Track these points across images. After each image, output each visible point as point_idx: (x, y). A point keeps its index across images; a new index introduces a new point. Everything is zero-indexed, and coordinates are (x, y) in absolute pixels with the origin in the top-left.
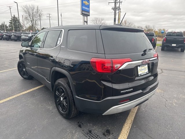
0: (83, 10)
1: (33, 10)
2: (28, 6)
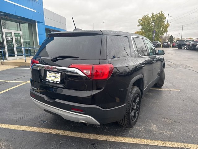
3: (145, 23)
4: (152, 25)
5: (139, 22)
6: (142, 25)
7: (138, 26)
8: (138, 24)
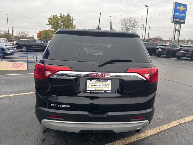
0: (175, 17)
1: (130, 22)
2: (126, 19)
3: (54, 23)
4: (61, 25)
5: (49, 21)
6: (52, 25)
7: (48, 24)
8: (48, 22)
